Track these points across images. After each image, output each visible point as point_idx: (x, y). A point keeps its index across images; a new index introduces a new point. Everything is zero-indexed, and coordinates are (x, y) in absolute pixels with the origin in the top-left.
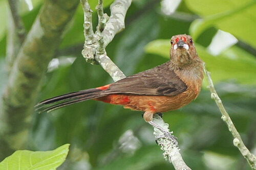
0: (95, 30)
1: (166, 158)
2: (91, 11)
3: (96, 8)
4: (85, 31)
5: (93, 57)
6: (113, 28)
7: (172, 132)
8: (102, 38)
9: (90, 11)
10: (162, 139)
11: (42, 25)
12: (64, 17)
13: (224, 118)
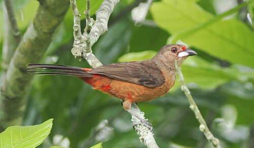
0: (82, 32)
1: (141, 141)
2: (80, 15)
3: (85, 13)
4: (74, 33)
5: (81, 55)
6: (98, 30)
7: (147, 120)
8: (89, 39)
9: (78, 16)
10: (138, 125)
11: (36, 28)
12: (55, 22)
13: (192, 107)
